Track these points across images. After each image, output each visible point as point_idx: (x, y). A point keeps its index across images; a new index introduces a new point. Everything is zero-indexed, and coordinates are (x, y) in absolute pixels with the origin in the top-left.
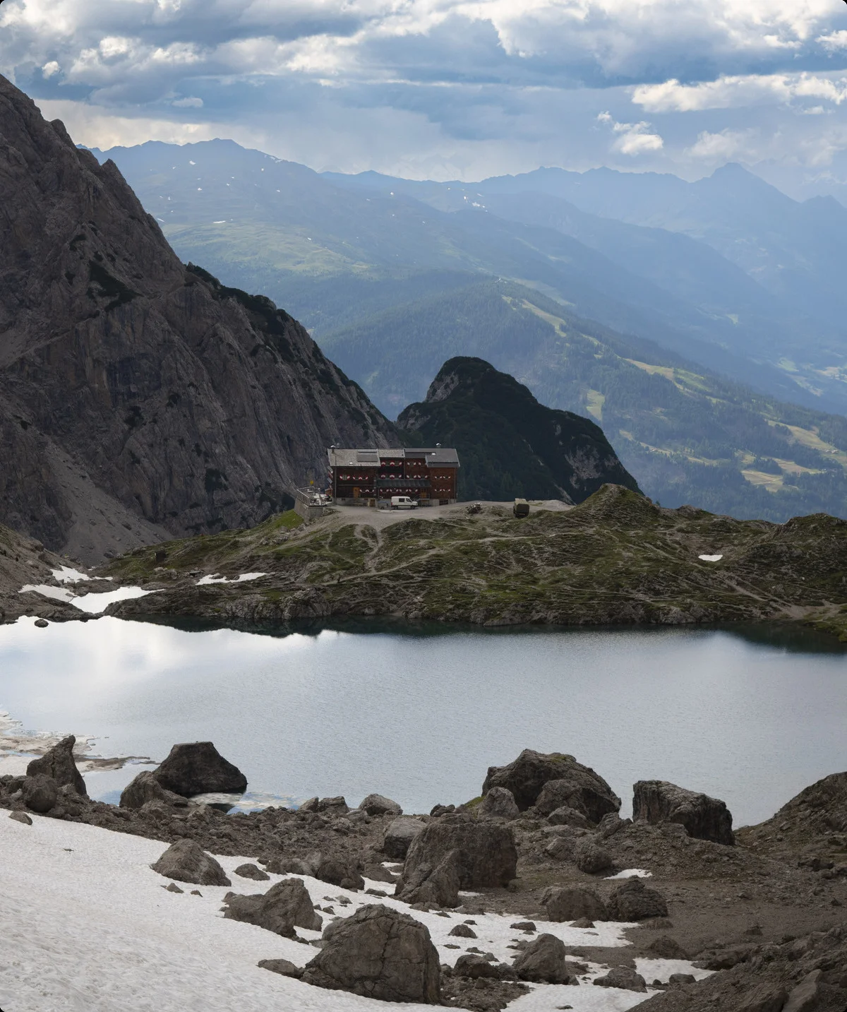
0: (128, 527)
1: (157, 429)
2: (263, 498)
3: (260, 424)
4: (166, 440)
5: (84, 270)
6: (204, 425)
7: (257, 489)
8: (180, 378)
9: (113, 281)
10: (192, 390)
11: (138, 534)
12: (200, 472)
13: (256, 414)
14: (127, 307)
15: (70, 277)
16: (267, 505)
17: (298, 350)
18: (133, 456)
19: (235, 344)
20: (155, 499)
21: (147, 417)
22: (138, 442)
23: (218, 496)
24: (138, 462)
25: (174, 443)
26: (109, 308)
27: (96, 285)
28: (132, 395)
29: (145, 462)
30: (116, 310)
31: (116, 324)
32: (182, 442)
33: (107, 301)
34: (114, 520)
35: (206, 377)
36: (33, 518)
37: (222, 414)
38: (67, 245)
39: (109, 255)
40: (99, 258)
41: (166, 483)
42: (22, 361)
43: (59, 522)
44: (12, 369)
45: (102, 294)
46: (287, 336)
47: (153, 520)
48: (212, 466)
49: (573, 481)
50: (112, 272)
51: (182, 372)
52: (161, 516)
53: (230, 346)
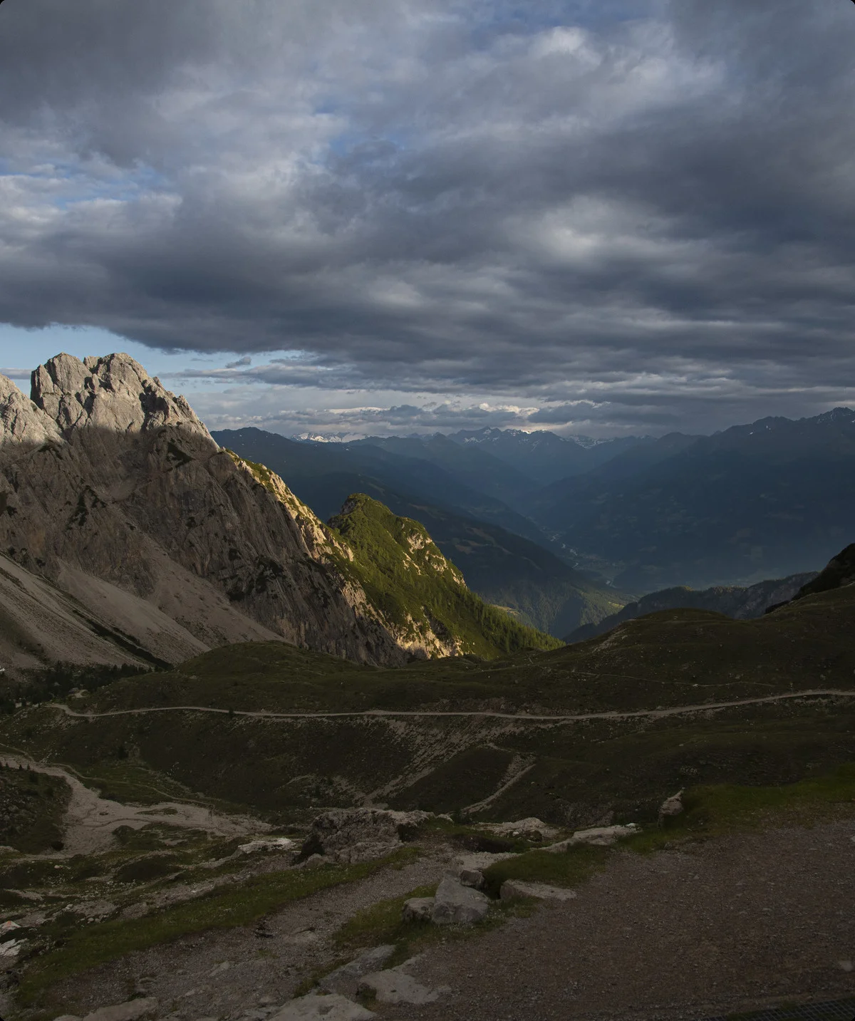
0: (188, 581)
1: (203, 528)
2: (261, 563)
3: (257, 524)
4: (208, 534)
5: (166, 448)
6: (229, 525)
7: (256, 559)
8: (215, 502)
9: (181, 453)
10: (222, 507)
11: (194, 584)
12: (226, 550)
13: (256, 519)
14: (187, 465)
15: (158, 451)
16: (262, 567)
17: (278, 488)
18: (191, 543)
19: (245, 484)
20: (203, 565)
21: (198, 522)
22: (194, 536)
23: (236, 562)
24: (193, 546)
25: (212, 535)
26: (177, 467)
27: (171, 455)
28: (190, 511)
29: (197, 545)
30: (181, 467)
31: (182, 475)
32: (216, 535)
33: (177, 462)
34: (180, 577)
35: (229, 500)
36: (136, 578)
37: (237, 519)
38: (157, 435)
39: (178, 440)
40: (173, 441)
41: (209, 556)
42: (133, 495)
43: (150, 578)
44: (128, 500)
45: (174, 459)
46: (272, 481)
47: (203, 577)
48: (233, 547)
49: (411, 550)
50: (179, 447)
51: (217, 499)
52: (206, 574)
53: (241, 485)
